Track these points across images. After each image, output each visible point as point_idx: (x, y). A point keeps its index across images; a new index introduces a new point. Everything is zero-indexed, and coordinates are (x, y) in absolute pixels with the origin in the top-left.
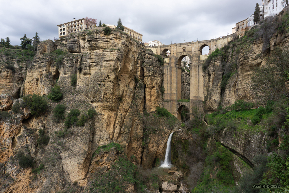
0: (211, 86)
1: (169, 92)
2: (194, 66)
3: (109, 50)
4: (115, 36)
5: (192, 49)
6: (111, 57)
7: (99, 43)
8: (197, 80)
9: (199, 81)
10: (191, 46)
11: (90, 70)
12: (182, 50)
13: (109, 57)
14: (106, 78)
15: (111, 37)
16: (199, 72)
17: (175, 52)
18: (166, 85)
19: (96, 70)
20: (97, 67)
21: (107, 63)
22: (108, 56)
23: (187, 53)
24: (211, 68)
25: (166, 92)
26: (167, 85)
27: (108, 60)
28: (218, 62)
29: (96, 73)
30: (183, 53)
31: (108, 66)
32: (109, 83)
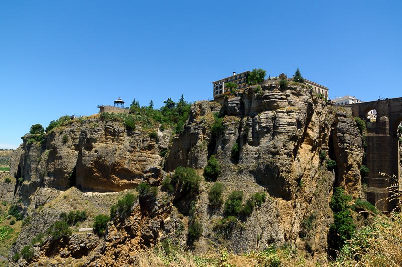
3: (285, 111)
4: (294, 91)
6: (289, 119)
7: (272, 101)
11: (258, 137)
13: (286, 120)
14: (282, 149)
15: (288, 92)
19: (267, 138)
20: (268, 134)
21: (283, 128)
22: (284, 118)
27: (284, 123)
31: (285, 133)
32: (285, 156)
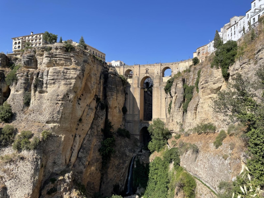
0: (173, 108)
1: (131, 113)
2: (157, 87)
3: (69, 68)
4: (77, 54)
5: (155, 71)
6: (71, 75)
7: (59, 60)
8: (160, 101)
9: (161, 102)
10: (153, 68)
11: (47, 87)
12: (145, 71)
14: (65, 96)
15: (72, 54)
16: (161, 94)
17: (138, 73)
18: (128, 105)
19: (54, 88)
20: (55, 85)
21: (66, 81)
22: (68, 73)
23: (150, 75)
24: (173, 90)
25: (128, 113)
26: (130, 105)
27: (68, 77)
28: (180, 84)
29: (54, 91)
30: (146, 74)
31: (68, 85)
32: (68, 102)
